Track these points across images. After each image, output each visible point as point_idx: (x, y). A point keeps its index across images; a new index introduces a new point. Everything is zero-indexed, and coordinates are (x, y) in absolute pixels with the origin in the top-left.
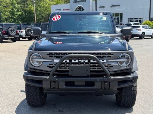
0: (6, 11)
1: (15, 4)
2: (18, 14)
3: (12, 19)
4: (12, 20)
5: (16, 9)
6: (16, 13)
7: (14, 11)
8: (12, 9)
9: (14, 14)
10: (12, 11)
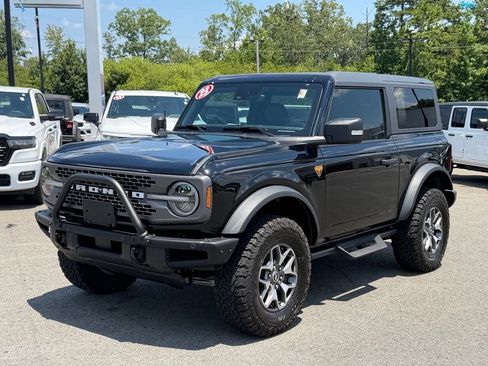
0: (437, 67)
1: (470, 43)
2: (478, 74)
3: (455, 91)
4: (454, 94)
5: (472, 59)
6: (471, 70)
7: (465, 65)
8: (461, 59)
9: (464, 76)
10: (460, 66)
